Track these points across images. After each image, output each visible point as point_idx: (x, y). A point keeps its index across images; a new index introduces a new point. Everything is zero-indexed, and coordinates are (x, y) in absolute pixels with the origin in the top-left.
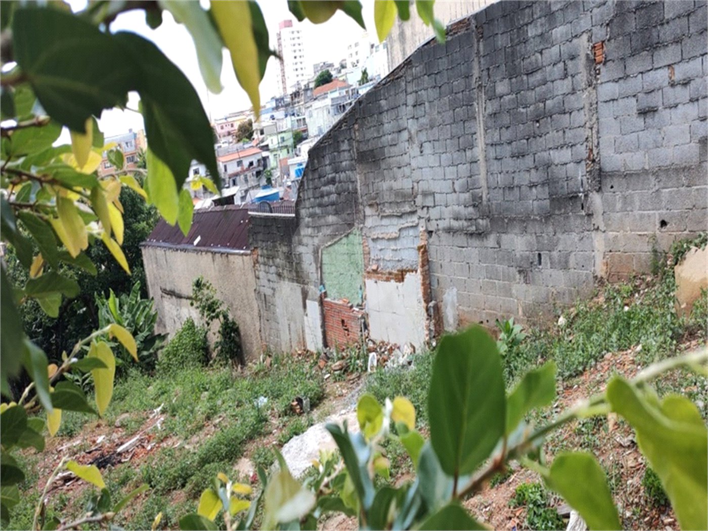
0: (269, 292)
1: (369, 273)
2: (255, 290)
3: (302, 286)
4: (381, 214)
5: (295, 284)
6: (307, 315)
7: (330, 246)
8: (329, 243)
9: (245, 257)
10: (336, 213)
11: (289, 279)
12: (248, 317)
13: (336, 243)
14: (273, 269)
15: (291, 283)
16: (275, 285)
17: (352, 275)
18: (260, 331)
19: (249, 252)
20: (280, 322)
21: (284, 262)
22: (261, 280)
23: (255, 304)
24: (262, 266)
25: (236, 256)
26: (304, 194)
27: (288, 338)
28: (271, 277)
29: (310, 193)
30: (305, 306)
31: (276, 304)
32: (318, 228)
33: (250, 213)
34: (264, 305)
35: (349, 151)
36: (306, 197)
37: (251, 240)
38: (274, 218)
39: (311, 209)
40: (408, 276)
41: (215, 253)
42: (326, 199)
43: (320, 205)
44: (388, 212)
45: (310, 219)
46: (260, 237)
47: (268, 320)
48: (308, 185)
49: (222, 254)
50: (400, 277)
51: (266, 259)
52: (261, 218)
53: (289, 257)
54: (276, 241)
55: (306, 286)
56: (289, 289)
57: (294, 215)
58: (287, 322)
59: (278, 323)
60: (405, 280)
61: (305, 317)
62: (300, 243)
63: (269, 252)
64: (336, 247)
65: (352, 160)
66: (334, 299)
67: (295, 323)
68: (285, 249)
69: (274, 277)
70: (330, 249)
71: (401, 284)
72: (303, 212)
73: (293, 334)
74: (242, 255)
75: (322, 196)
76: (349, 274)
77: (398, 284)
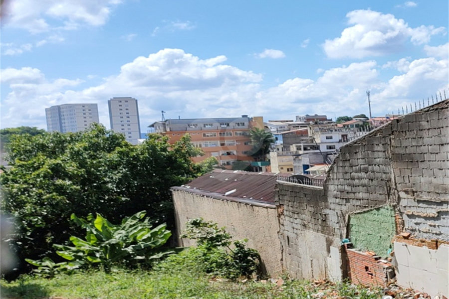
0: (292, 236)
1: (399, 238)
2: (278, 232)
3: (327, 236)
4: (417, 199)
5: (320, 234)
6: (330, 257)
7: (358, 213)
8: (359, 211)
9: (269, 209)
10: (368, 192)
11: (314, 230)
12: (270, 250)
13: (365, 212)
14: (298, 221)
15: (315, 233)
16: (299, 232)
17: (381, 237)
18: (282, 260)
19: (274, 206)
20: (302, 257)
21: (310, 218)
22: (285, 226)
23: (278, 242)
24: (287, 218)
25: (261, 208)
26: (333, 175)
27: (310, 269)
28: (295, 226)
29: (340, 176)
30: (329, 251)
31: (299, 244)
32: (347, 200)
33: (277, 181)
34: (287, 243)
35: (384, 152)
36: (335, 177)
37: (276, 199)
38: (302, 188)
39: (340, 187)
40: (441, 246)
41: (240, 203)
42: (357, 181)
43: (349, 185)
44: (425, 197)
45: (339, 193)
46: (286, 198)
47: (290, 254)
48: (337, 169)
49: (246, 204)
50: (435, 246)
51: (291, 213)
52: (289, 186)
53: (314, 215)
54: (303, 203)
55: (331, 237)
56: (314, 236)
57: (322, 188)
58: (309, 259)
59: (300, 258)
60: (439, 248)
61: (328, 258)
62: (326, 207)
63: (295, 209)
64: (366, 215)
65: (386, 158)
66: (360, 250)
67: (318, 260)
68: (312, 209)
69: (299, 227)
70: (358, 215)
71: (435, 250)
72: (331, 187)
73: (315, 268)
74: (267, 208)
75: (353, 179)
76: (379, 235)
77: (431, 250)
